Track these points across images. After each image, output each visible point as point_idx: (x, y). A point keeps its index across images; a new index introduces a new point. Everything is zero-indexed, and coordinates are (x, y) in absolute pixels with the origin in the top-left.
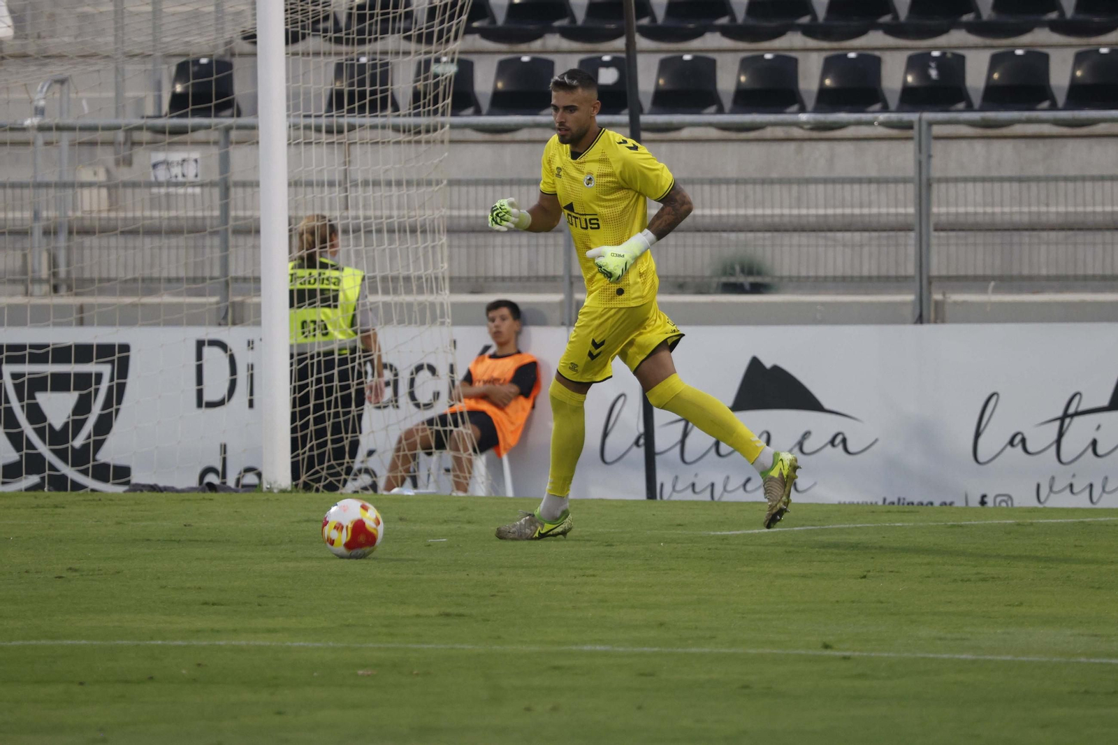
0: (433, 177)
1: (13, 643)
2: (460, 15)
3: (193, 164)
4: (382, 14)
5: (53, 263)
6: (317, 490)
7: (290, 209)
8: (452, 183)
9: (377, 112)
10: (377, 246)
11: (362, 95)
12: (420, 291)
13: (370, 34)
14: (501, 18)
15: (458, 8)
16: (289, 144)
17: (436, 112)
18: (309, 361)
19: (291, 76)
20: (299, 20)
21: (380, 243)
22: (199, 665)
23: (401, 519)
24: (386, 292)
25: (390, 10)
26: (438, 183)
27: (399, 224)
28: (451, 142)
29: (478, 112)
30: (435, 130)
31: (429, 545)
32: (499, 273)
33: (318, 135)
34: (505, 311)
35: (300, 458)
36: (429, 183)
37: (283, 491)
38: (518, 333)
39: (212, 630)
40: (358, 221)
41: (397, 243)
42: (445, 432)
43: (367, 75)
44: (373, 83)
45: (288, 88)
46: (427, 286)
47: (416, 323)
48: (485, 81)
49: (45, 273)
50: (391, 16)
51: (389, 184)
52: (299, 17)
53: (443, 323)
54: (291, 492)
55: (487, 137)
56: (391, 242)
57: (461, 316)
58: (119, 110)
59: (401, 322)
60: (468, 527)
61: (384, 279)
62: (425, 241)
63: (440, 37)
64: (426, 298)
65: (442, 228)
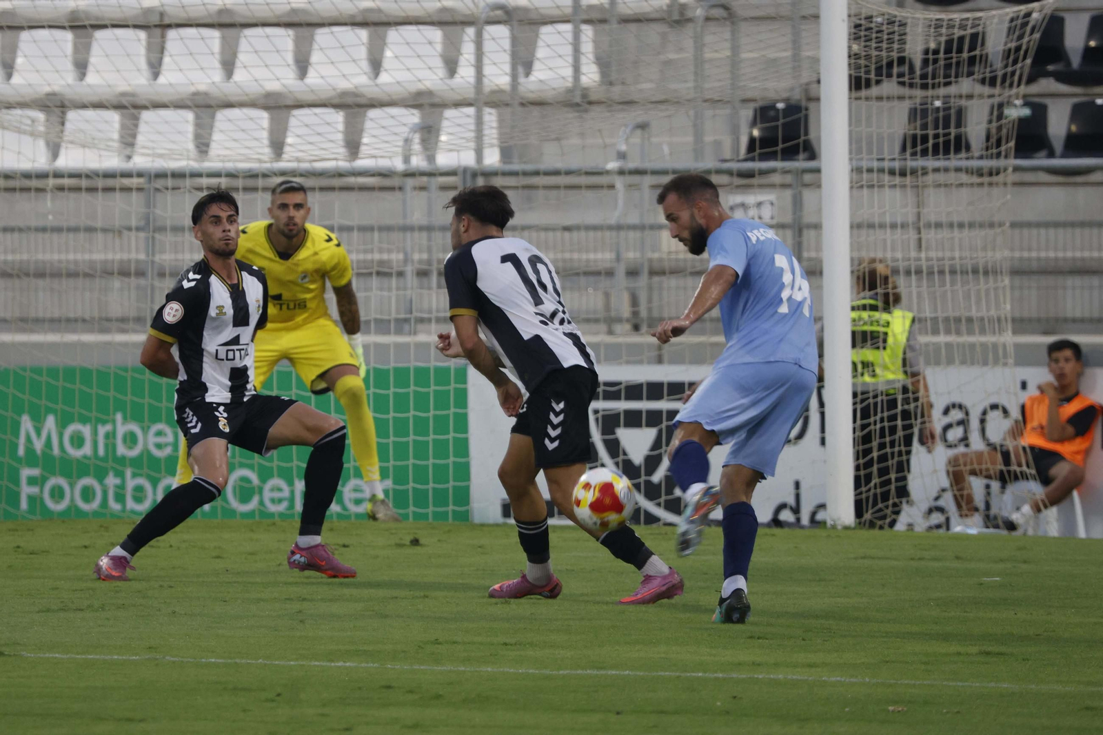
0: (996, 219)
1: (561, 672)
2: (1025, 58)
3: (769, 206)
4: (946, 59)
5: (634, 302)
6: (881, 528)
7: (852, 250)
8: (1014, 225)
9: (939, 155)
10: (940, 287)
11: (925, 139)
12: (983, 331)
13: (934, 78)
14: (1076, 61)
15: (1022, 52)
16: (851, 188)
17: (998, 155)
18: (871, 401)
19: (854, 119)
20: (863, 65)
21: (943, 284)
22: (735, 697)
23: (957, 558)
24: (948, 332)
25: (954, 55)
26: (1001, 225)
27: (961, 266)
28: (1015, 184)
29: (1051, 154)
30: (998, 173)
31: (982, 584)
32: (1069, 314)
33: (892, 178)
34: (1068, 353)
35: (864, 496)
36: (992, 225)
37: (846, 528)
38: (1079, 375)
39: (753, 663)
40: (919, 263)
41: (959, 284)
42: (1009, 472)
43: (930, 118)
44: (937, 127)
45: (850, 133)
46: (989, 328)
47: (978, 363)
48: (1059, 124)
49: (626, 311)
50: (954, 60)
51: (951, 225)
52: (862, 62)
53: (1005, 364)
54: (854, 529)
55: (1060, 179)
56: (953, 283)
57: (1024, 357)
58: (698, 153)
59: (963, 362)
60: (1024, 567)
61: (947, 320)
62: (987, 283)
63: (1004, 81)
64: (989, 339)
65: (1004, 270)
